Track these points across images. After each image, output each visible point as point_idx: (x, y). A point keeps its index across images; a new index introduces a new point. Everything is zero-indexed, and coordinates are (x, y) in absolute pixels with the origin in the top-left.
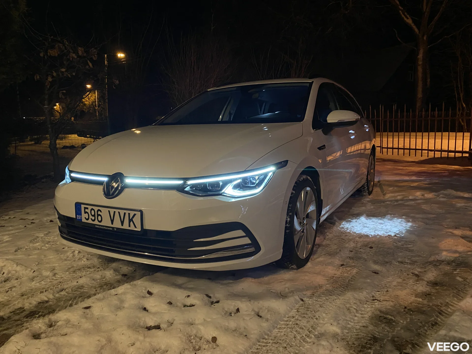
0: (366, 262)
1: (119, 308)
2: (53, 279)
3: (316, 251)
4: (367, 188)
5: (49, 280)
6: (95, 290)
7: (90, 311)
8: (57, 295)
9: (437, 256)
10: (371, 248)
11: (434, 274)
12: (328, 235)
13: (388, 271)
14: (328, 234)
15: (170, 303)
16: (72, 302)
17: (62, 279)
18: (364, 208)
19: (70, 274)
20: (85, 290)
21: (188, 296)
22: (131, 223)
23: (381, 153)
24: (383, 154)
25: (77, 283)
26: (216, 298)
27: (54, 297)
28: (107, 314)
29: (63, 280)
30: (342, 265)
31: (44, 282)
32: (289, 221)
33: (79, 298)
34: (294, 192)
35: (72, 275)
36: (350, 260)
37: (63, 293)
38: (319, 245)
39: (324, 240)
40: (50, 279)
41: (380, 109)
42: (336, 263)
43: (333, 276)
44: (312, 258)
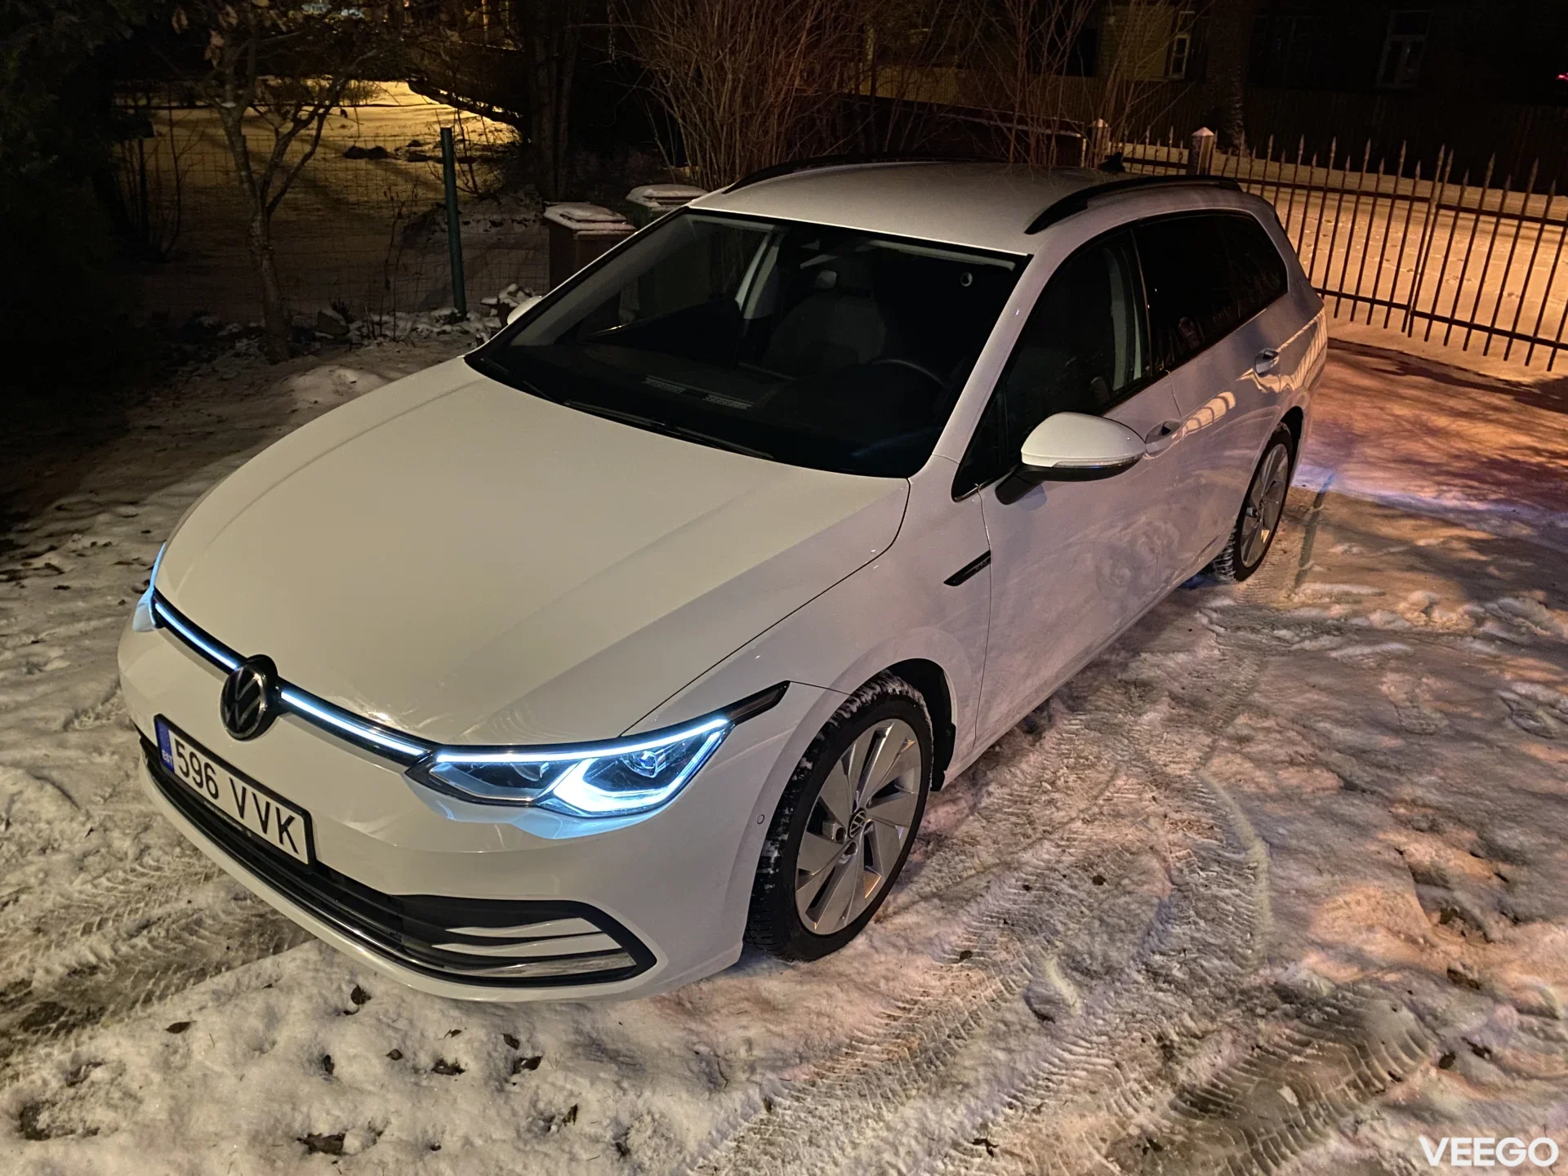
0: (1045, 949)
1: (259, 1048)
2: (133, 870)
3: (920, 866)
4: (1230, 562)
5: (121, 874)
6: (225, 944)
7: (184, 1040)
8: (124, 949)
9: (1279, 971)
10: (1099, 880)
11: (1219, 1061)
12: (990, 794)
13: (1089, 1014)
14: (991, 788)
15: (396, 1055)
16: (154, 984)
17: (158, 873)
18: (1181, 657)
19: (183, 855)
20: (200, 941)
21: (455, 1033)
22: (285, 835)
23: (1403, 330)
24: (1410, 335)
25: (189, 906)
26: (534, 1048)
27: (113, 954)
28: (218, 1068)
29: (160, 878)
30: (966, 955)
31: (109, 880)
32: (777, 859)
33: (175, 972)
34: (809, 765)
35: (187, 859)
36: (1002, 935)
37: (141, 941)
38: (939, 840)
39: (967, 816)
40: (125, 871)
41: (1440, 163)
42: (950, 944)
43: (916, 1002)
44: (889, 903)
